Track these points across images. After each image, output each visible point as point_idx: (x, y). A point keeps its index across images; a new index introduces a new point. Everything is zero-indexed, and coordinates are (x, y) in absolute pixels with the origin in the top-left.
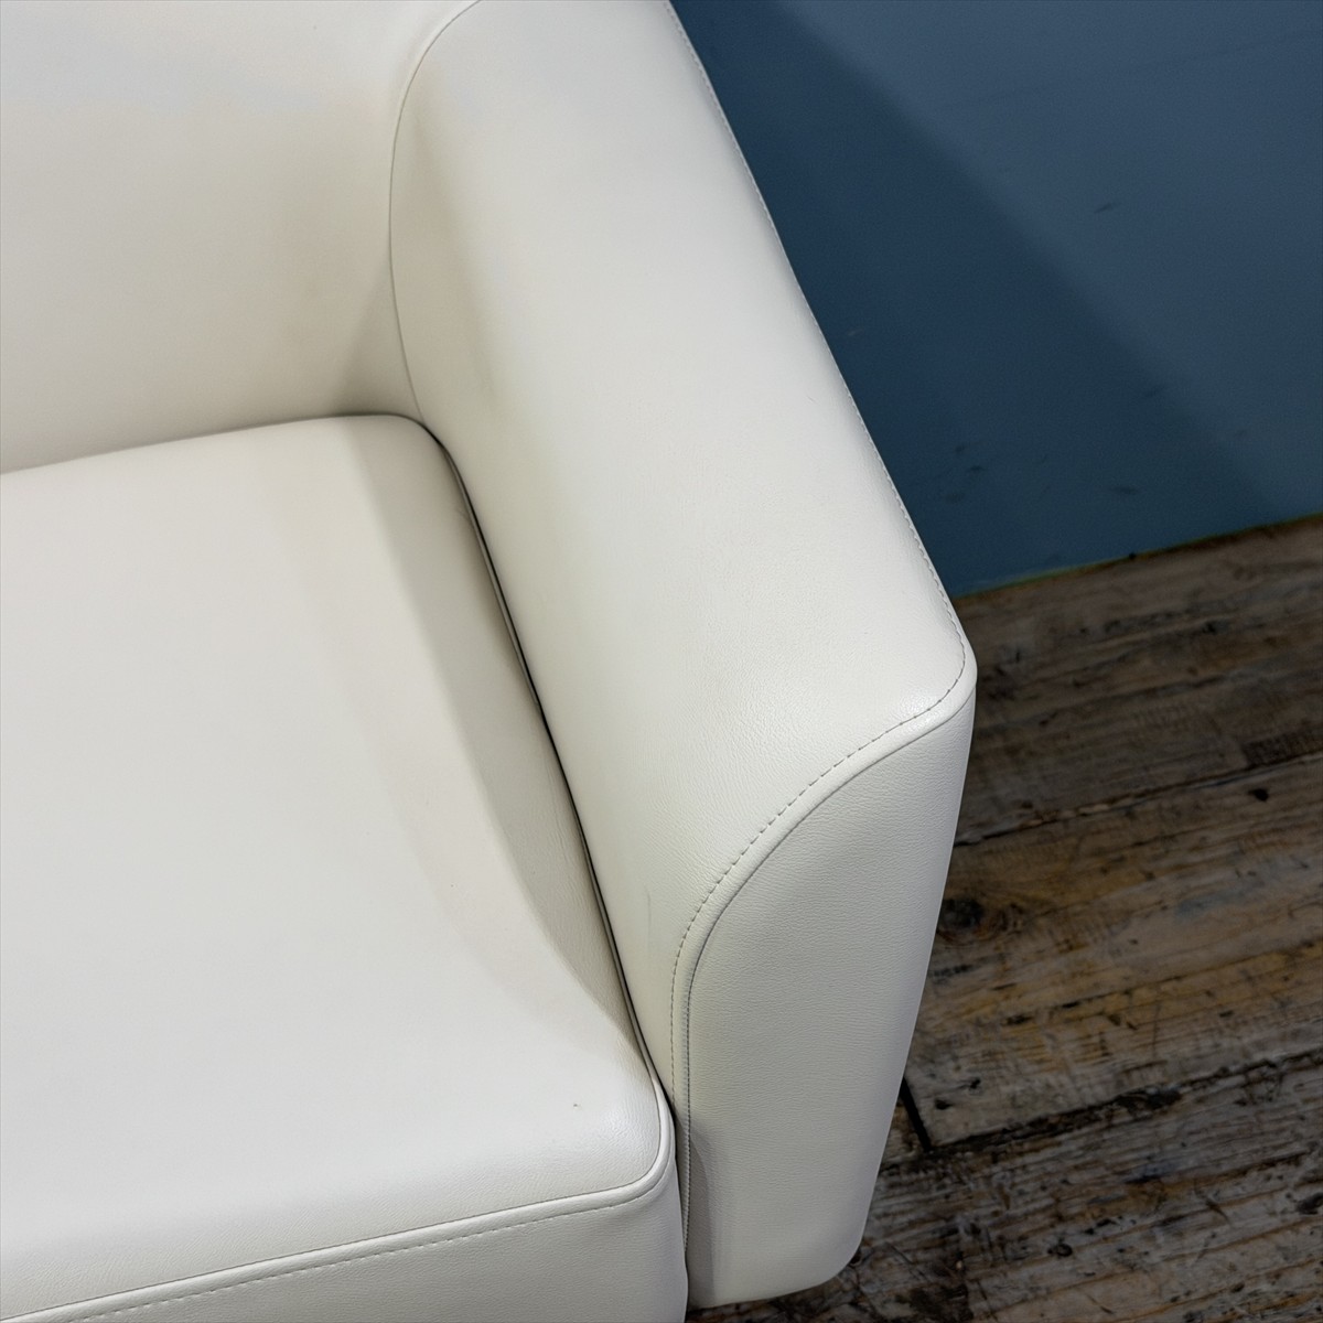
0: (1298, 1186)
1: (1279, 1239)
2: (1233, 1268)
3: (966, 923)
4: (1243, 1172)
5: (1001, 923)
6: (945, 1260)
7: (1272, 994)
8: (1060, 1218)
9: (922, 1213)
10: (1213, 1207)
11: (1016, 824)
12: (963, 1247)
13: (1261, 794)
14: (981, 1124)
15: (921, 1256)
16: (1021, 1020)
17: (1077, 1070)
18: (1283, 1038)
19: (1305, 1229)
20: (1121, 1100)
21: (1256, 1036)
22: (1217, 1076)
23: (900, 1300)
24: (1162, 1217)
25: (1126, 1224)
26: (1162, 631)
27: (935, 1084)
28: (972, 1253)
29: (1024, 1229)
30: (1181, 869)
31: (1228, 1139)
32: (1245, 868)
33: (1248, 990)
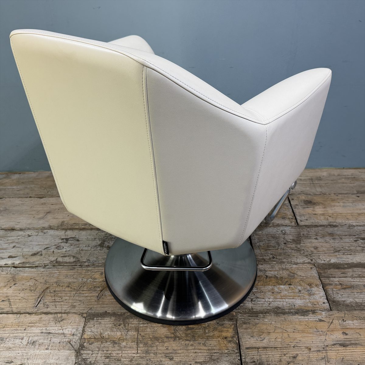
0: (354, 238)
1: (350, 243)
2: (342, 245)
3: (309, 203)
4: (346, 235)
5: (314, 204)
6: (298, 237)
7: (355, 218)
8: (317, 235)
9: (296, 231)
10: (341, 238)
11: (319, 194)
12: (301, 236)
13: (358, 197)
14: (307, 224)
15: (294, 236)
16: (315, 214)
17: (323, 221)
18: (356, 223)
19: (355, 243)
20: (329, 225)
21: (352, 222)
22: (344, 225)
23: (290, 239)
24: (332, 238)
25: (327, 238)
26: (347, 177)
27: (300, 219)
28: (303, 237)
29: (311, 236)
30: (344, 202)
31: (345, 232)
32: (354, 204)
33: (352, 217)
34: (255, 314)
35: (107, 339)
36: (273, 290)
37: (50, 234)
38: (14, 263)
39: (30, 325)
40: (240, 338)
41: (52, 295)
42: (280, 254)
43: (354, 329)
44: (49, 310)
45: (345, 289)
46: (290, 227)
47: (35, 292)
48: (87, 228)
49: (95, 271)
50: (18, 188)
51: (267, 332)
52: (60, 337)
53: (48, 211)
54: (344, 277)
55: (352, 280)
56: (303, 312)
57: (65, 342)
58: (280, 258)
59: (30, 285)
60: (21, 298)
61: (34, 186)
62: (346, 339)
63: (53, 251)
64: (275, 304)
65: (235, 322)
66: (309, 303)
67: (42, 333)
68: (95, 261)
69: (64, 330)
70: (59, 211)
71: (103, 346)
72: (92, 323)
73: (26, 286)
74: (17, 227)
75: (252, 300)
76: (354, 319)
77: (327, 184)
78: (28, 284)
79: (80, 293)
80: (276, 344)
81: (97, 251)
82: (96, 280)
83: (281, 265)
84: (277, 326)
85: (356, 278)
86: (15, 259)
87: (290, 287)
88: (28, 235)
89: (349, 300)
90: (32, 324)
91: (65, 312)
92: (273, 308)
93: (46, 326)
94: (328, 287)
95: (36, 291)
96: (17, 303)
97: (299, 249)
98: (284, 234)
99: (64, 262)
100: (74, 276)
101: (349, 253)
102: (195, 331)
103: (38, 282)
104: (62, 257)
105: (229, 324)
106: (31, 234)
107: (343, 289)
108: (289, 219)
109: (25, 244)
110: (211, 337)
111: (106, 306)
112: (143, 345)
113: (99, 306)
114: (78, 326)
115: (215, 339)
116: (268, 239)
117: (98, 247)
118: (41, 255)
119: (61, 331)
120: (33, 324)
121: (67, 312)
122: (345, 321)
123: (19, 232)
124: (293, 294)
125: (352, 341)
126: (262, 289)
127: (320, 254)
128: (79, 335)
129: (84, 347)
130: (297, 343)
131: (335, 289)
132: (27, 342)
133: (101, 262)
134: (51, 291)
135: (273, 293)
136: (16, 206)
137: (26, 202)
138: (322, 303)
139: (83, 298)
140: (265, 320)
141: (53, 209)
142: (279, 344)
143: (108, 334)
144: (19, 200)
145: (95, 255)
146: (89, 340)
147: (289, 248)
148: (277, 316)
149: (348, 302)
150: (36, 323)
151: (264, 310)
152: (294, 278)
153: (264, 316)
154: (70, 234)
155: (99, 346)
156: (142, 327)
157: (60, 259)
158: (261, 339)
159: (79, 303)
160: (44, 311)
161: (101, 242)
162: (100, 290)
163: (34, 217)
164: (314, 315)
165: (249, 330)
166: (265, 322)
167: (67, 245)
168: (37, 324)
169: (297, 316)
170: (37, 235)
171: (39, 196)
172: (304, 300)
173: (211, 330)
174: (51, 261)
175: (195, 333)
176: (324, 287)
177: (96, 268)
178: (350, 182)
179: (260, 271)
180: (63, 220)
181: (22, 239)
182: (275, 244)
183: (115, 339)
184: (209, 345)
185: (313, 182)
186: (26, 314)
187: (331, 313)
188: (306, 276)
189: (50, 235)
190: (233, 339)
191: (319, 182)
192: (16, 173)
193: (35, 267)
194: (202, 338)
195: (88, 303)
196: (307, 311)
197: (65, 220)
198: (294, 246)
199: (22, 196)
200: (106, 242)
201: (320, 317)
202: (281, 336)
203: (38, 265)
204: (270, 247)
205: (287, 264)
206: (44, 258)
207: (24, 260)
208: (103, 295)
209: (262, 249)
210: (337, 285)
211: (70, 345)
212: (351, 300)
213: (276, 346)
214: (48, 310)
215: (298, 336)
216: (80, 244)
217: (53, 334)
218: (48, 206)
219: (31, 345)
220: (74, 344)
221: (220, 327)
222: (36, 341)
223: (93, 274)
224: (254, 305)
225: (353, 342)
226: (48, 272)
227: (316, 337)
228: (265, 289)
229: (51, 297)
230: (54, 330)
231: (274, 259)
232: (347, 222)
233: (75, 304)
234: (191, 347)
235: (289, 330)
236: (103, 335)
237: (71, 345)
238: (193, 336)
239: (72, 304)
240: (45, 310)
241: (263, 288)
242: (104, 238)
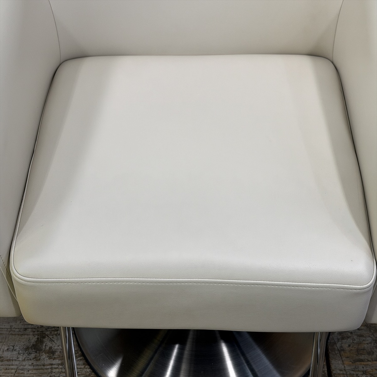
200: (47, 338)
209: (348, 357)
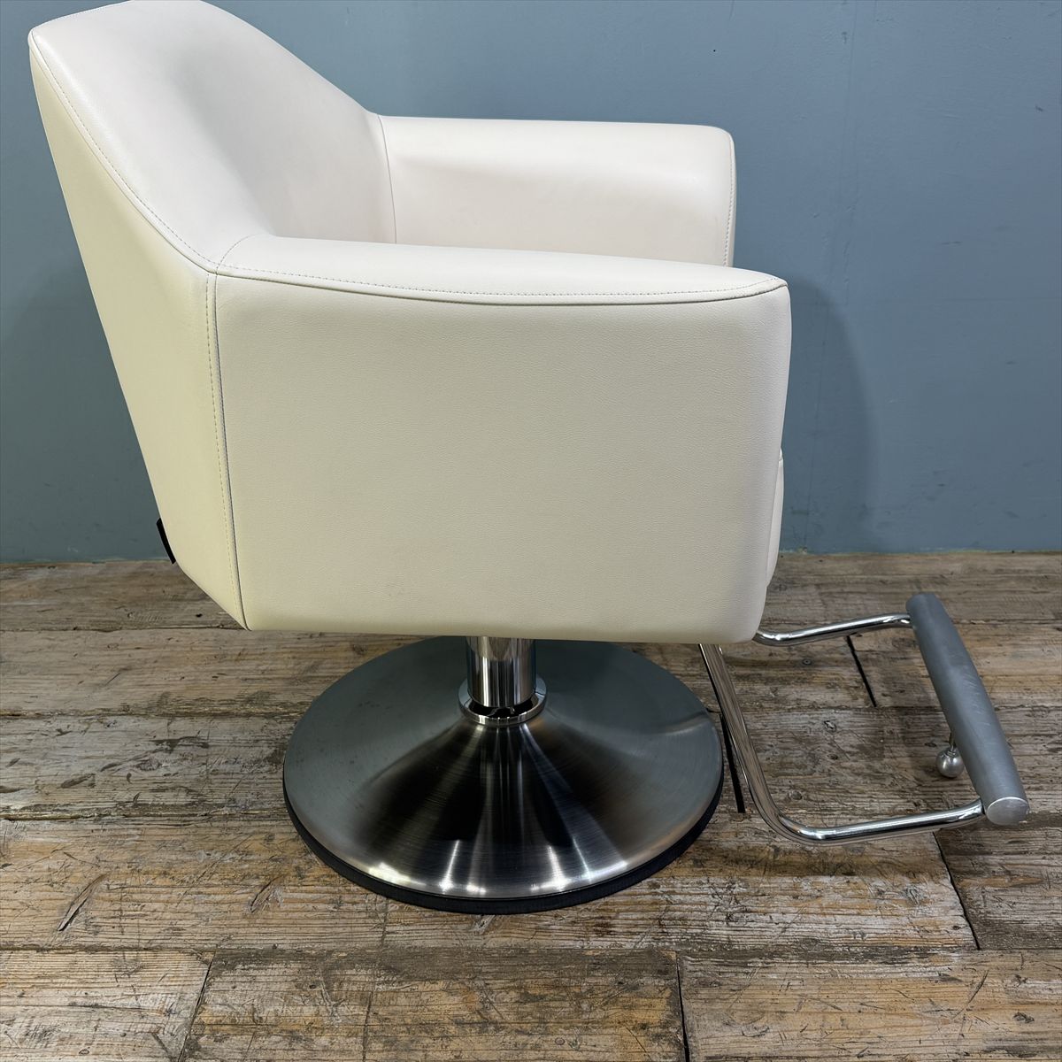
0: (1049, 744)
1: (1037, 758)
3: (909, 646)
4: (1025, 736)
6: (875, 738)
7: (1051, 687)
8: (933, 736)
9: (868, 724)
12: (885, 736)
13: (1059, 629)
14: (903, 703)
15: (864, 736)
18: (1053, 700)
19: (1051, 757)
21: (1040, 698)
22: (1018, 707)
23: (852, 746)
26: (1022, 575)
27: (881, 689)
28: (889, 739)
29: (915, 736)
30: (1015, 645)
31: (1019, 725)
32: (1046, 649)
33: (1040, 684)
34: (738, 958)
35: (273, 1026)
36: (795, 889)
37: (123, 728)
38: (8, 807)
39: (37, 981)
40: (688, 1027)
41: (114, 896)
42: (820, 788)
43: (1053, 1004)
44: (101, 940)
45: (1021, 886)
46: (851, 712)
47: (63, 889)
48: (235, 711)
49: (251, 831)
50: (41, 606)
51: (777, 1012)
52: (128, 1019)
53: (123, 667)
54: (1020, 853)
55: (1044, 862)
56: (890, 953)
57: (142, 1032)
58: (820, 797)
59: (49, 869)
60: (19, 904)
61: (88, 598)
62: (1028, 1033)
63: (129, 776)
64: (804, 930)
65: (674, 980)
66: (909, 927)
67: (73, 1005)
68: (253, 803)
69: (141, 998)
70: (156, 664)
71: (257, 1046)
72: (228, 979)
73: (36, 871)
74: (29, 708)
75: (729, 918)
76: (1053, 976)
77: (963, 596)
78: (45, 865)
79: (199, 893)
80: (802, 1047)
81: (261, 776)
82: (251, 858)
83: (822, 819)
84: (806, 992)
85: (1055, 857)
86: (12, 795)
87: (848, 882)
88: (59, 730)
89: (1035, 921)
90: (45, 980)
91: (149, 945)
92: (797, 942)
93: (87, 985)
94: (968, 881)
95: (66, 885)
96: (7, 919)
97: (878, 772)
98: (833, 730)
99: (158, 805)
100: (185, 845)
101: (1034, 786)
102: (548, 1007)
103: (74, 861)
104: (153, 790)
105: (657, 987)
106: (68, 726)
107: (1014, 886)
108: (847, 688)
109: (46, 754)
110: (598, 1022)
111: (275, 930)
112: (381, 1045)
113: (255, 930)
114: (185, 987)
115: (611, 1031)
116: (783, 745)
117: (262, 763)
118: (92, 785)
119: (132, 1002)
120: (47, 981)
121: (153, 945)
122: (1024, 981)
123: (32, 722)
124: (860, 900)
125: (1045, 1039)
126: (761, 885)
127: (943, 787)
128: (186, 1014)
129: (199, 1049)
130: (870, 1045)
131: (992, 886)
132: (23, 1031)
133: (268, 806)
134: (111, 887)
135: (796, 897)
136: (33, 651)
137: (62, 641)
138: (950, 927)
139: (207, 908)
140: (770, 976)
141: (139, 660)
142: (813, 1047)
143: (276, 1011)
144: (40, 636)
145: (252, 786)
146: (215, 1027)
147: (848, 771)
148: (807, 964)
149: (1032, 924)
150: (57, 977)
151: (767, 946)
152: (861, 856)
153: (769, 963)
154: (182, 727)
155: (246, 1046)
156: (381, 993)
157: (147, 798)
158: (756, 1032)
159: (195, 922)
160: (83, 943)
161: (274, 749)
162: (260, 886)
163: (81, 682)
164: (926, 962)
165: (718, 1006)
166: (769, 983)
167: (173, 757)
168: (60, 980)
169: (869, 965)
170: (85, 731)
171: (102, 627)
172: (894, 920)
173: (599, 1001)
174: (120, 803)
175: (547, 1012)
176: (956, 883)
177: (253, 823)
178: (1034, 588)
179: (756, 833)
180: (165, 690)
181: (37, 742)
182: (805, 758)
183: (296, 1027)
184: (589, 1048)
185: (919, 588)
186: (31, 949)
187: (978, 956)
188: (900, 849)
189: (125, 731)
190: (666, 1030)
191: (939, 590)
192: (42, 567)
193: (72, 818)
194: (568, 1025)
195: (220, 923)
196: (902, 951)
197: (171, 689)
198: (864, 766)
199: (50, 626)
201: (943, 969)
202: (821, 1023)
203: (81, 814)
204: (787, 768)
205: (841, 816)
206: (100, 795)
207: (39, 800)
208: (267, 899)
209: (765, 771)
210: (996, 877)
211: (156, 1042)
212: (1043, 919)
213: (802, 1054)
214: (97, 940)
215: (874, 1024)
216: (211, 754)
217: (106, 1010)
218: (125, 652)
219: (36, 1040)
220: (169, 1039)
221: (627, 995)
222: (54, 1030)
223: (243, 838)
224: (738, 933)
225: (1051, 1045)
226: (108, 833)
227: (931, 1027)
228: (772, 885)
229: (109, 904)
230: (110, 999)
231: (800, 801)
232: (1025, 697)
233: (180, 924)
234: (532, 1052)
235: (847, 1004)
236: (261, 1015)
237: (160, 1042)
238: (542, 1021)
239: (171, 924)
240: (90, 940)
241: (764, 883)
242: (283, 738)
